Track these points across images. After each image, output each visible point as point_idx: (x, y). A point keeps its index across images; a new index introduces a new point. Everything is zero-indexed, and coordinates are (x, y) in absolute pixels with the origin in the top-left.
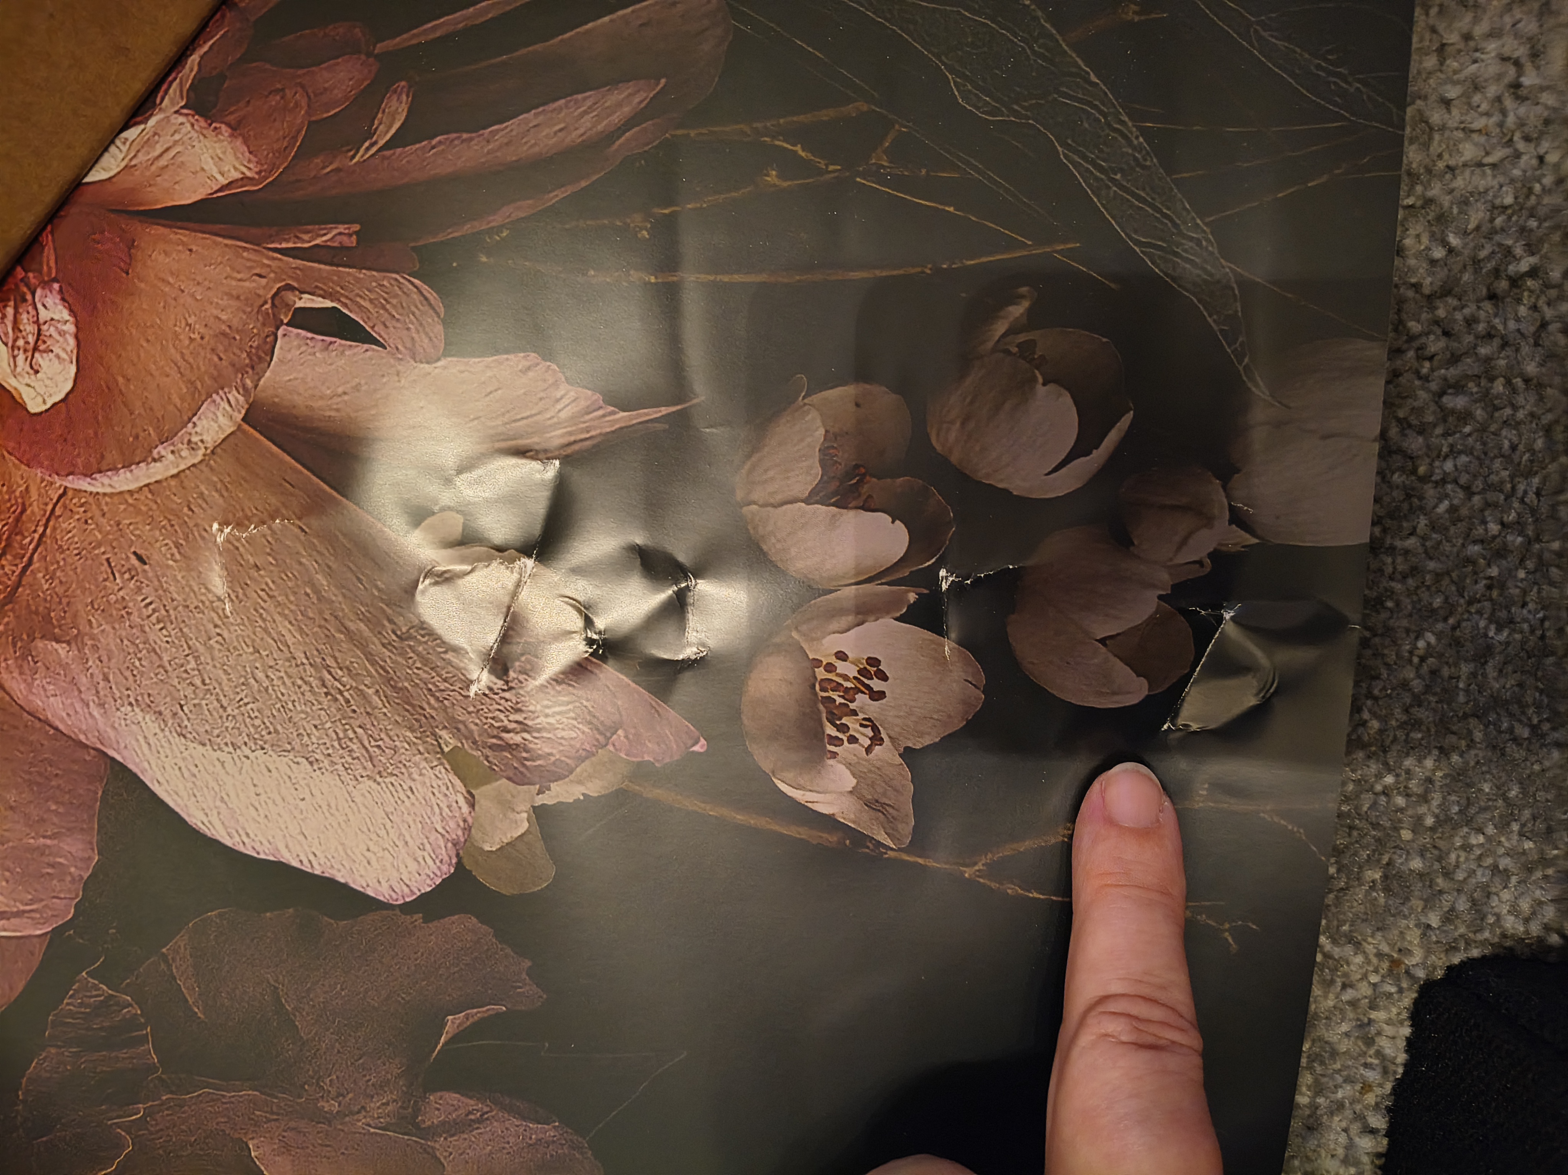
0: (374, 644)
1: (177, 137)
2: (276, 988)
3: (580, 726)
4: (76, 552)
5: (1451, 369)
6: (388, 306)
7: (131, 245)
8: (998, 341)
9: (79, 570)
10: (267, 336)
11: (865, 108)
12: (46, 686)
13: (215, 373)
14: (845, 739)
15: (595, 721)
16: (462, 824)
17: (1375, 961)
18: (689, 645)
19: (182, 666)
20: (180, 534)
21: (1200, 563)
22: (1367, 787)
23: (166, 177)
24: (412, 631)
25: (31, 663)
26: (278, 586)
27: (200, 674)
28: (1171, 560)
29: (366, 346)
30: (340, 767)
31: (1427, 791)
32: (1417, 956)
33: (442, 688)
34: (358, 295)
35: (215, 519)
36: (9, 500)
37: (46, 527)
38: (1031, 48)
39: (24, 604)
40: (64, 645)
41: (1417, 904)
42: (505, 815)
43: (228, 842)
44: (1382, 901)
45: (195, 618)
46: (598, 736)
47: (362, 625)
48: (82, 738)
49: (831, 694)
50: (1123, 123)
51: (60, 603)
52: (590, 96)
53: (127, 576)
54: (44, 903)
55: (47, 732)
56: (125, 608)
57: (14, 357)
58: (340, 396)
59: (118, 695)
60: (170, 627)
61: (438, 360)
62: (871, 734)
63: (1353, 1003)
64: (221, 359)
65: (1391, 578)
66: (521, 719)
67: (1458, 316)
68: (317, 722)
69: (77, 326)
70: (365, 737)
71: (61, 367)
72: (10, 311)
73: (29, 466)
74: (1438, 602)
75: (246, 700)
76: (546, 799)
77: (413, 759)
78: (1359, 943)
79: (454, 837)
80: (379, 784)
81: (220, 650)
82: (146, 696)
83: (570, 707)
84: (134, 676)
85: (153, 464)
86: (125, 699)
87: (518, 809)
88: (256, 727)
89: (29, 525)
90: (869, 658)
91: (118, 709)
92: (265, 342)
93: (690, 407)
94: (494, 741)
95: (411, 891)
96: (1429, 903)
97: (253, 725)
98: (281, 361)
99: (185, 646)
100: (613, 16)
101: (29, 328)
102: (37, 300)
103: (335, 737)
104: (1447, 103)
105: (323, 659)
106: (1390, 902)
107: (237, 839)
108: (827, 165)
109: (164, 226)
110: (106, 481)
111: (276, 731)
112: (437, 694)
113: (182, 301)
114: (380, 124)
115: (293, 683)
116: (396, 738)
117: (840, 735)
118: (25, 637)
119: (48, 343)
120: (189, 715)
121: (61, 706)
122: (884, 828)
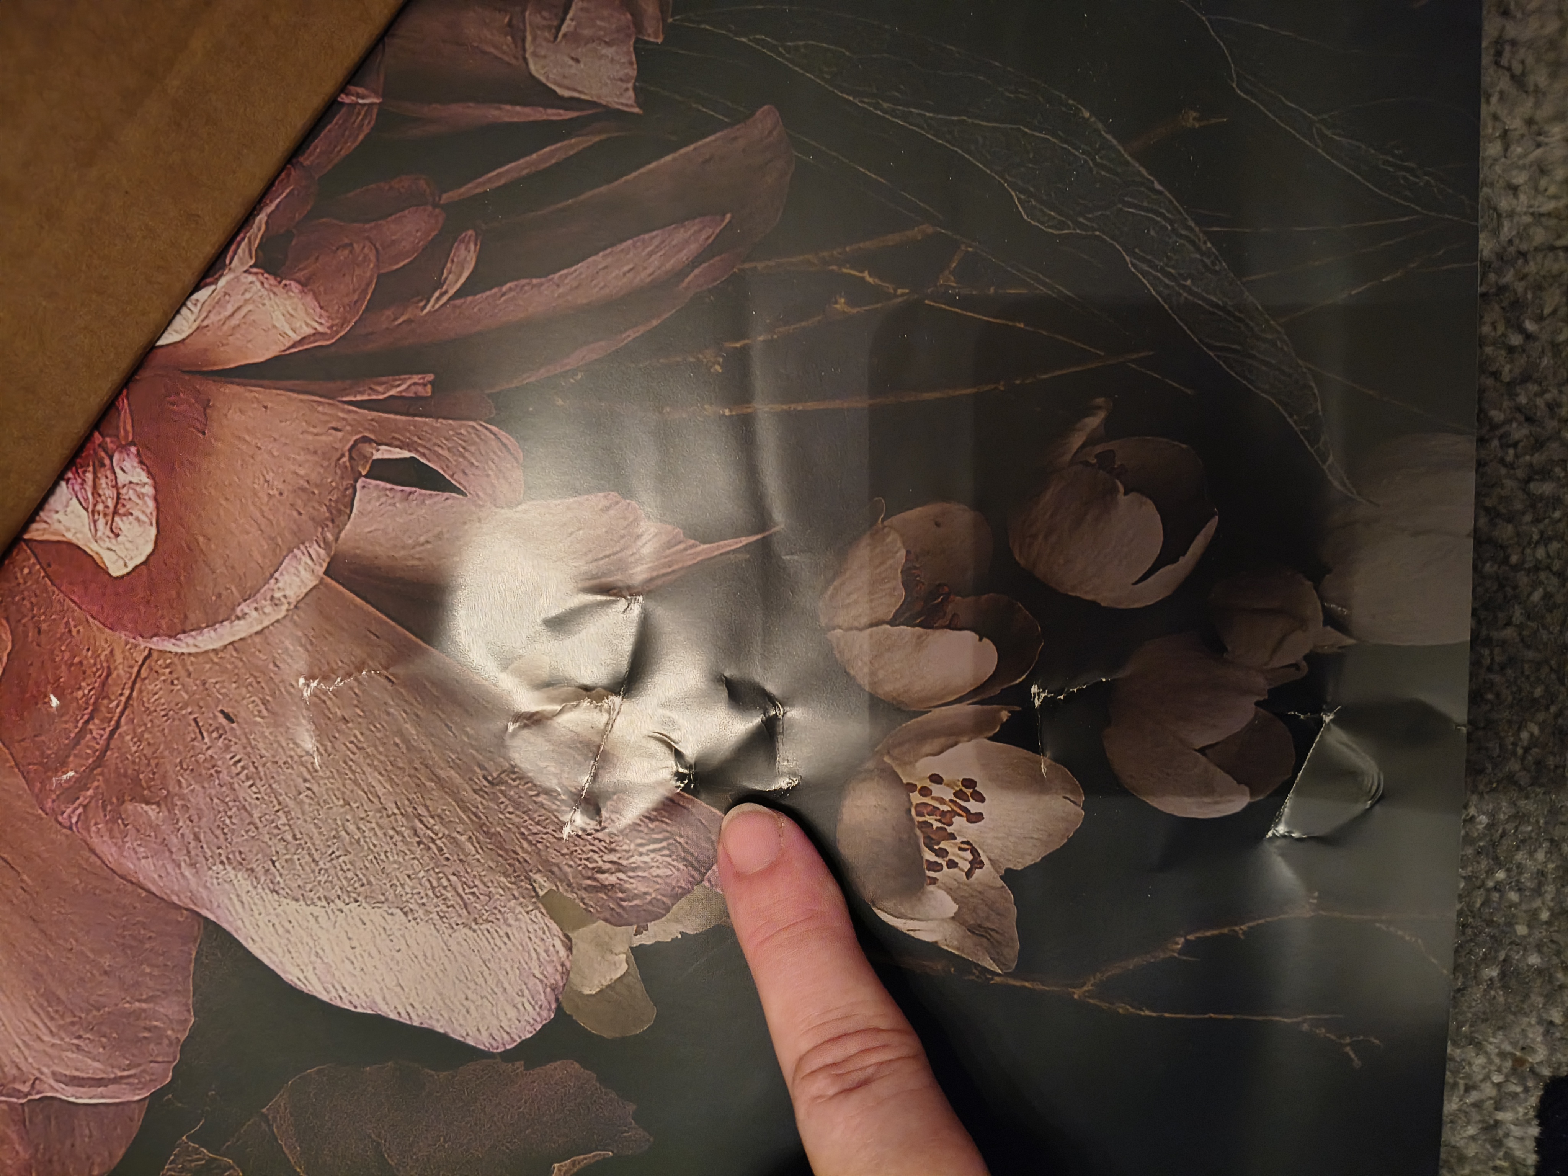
0: (465, 790)
1: (248, 296)
2: (379, 1144)
3: (675, 863)
4: (163, 713)
5: (1536, 455)
6: (467, 454)
7: (206, 405)
8: (1076, 453)
9: (166, 731)
10: (346, 489)
11: (930, 230)
12: (138, 849)
13: (295, 528)
14: (944, 864)
15: (690, 858)
16: (559, 968)
17: (1497, 1060)
18: (781, 775)
19: (273, 822)
20: (267, 691)
21: (1296, 666)
22: (1478, 883)
23: (238, 336)
24: (503, 776)
25: (122, 826)
26: (366, 738)
27: (291, 829)
28: (1266, 664)
29: (446, 494)
30: (434, 916)
31: (1540, 884)
32: (1541, 1054)
33: (535, 831)
34: (436, 444)
35: (301, 674)
36: (95, 664)
37: (132, 689)
38: (1093, 160)
39: (113, 767)
40: (154, 807)
41: (1539, 1001)
42: (603, 957)
43: (325, 997)
44: (1501, 999)
45: (284, 774)
46: (693, 873)
47: (452, 772)
48: (175, 899)
49: (927, 818)
50: (1191, 229)
51: (149, 764)
52: (657, 235)
53: (215, 735)
54: (141, 1068)
55: (139, 895)
56: (214, 767)
57: (95, 522)
58: (423, 544)
59: (209, 854)
60: (259, 784)
61: (520, 503)
62: (970, 857)
63: (1478, 1105)
64: (300, 514)
65: (1490, 669)
66: (615, 859)
67: (1540, 402)
68: (410, 872)
69: (155, 488)
70: (459, 885)
71: (141, 529)
72: (89, 476)
73: (111, 629)
74: (1538, 692)
75: (337, 853)
76: (646, 939)
77: (508, 905)
78: (1479, 1043)
79: (553, 981)
80: (474, 931)
81: (310, 805)
82: (237, 854)
83: (664, 844)
84: (225, 834)
85: (237, 622)
86: (216, 857)
87: (617, 951)
88: (349, 880)
89: (115, 689)
90: (964, 780)
91: (210, 869)
92: (344, 496)
93: (771, 535)
94: (589, 882)
95: (512, 1038)
96: (1550, 998)
97: (346, 878)
98: (361, 513)
99: (275, 802)
100: (676, 155)
101: (108, 492)
102: (115, 464)
103: (429, 886)
104: (1514, 189)
105: (415, 808)
106: (1510, 1000)
107: (333, 993)
108: (895, 291)
109: (238, 384)
110: (190, 641)
111: (370, 883)
112: (530, 838)
113: (259, 458)
114: (450, 273)
115: (385, 834)
116: (490, 884)
117: (939, 861)
118: (114, 800)
119: (128, 506)
120: (281, 870)
121: (152, 868)
122: (989, 953)
